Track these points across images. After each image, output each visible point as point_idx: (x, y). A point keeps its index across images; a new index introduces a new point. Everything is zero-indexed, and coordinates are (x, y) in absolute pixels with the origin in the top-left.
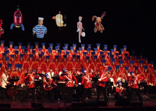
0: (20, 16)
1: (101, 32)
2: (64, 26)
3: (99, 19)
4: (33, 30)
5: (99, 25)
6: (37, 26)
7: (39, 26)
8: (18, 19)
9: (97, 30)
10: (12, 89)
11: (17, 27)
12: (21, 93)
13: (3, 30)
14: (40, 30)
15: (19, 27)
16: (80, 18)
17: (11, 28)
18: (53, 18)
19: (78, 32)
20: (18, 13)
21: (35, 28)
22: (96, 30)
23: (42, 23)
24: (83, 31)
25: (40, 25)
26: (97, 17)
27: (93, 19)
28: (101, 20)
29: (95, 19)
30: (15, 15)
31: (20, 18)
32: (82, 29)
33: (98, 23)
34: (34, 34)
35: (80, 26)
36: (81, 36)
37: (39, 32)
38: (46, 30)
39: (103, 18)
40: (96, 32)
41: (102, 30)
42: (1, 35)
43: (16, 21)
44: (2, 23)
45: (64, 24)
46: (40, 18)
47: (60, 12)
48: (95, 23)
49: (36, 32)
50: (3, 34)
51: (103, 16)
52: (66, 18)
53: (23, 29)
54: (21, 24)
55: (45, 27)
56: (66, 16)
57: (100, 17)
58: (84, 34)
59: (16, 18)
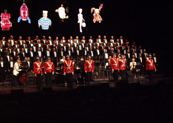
0: (26, 10)
1: (100, 22)
2: (66, 18)
3: (97, 11)
4: (39, 23)
5: (97, 16)
6: (42, 19)
7: (44, 19)
8: (24, 13)
9: (96, 21)
10: (24, 76)
11: (23, 20)
12: (32, 79)
13: (11, 23)
14: (45, 23)
15: (25, 20)
16: (81, 10)
17: (19, 21)
18: (56, 11)
19: (79, 23)
20: (24, 7)
21: (40, 20)
22: (94, 20)
23: (47, 15)
24: (83, 22)
25: (45, 17)
26: (96, 8)
27: (92, 11)
28: (99, 12)
29: (94, 10)
30: (21, 9)
31: (26, 12)
32: (83, 20)
33: (96, 14)
34: (39, 26)
35: (80, 17)
36: (82, 27)
37: (44, 24)
38: (50, 22)
39: (101, 9)
40: (95, 22)
41: (100, 20)
42: (10, 28)
43: (22, 15)
44: (9, 17)
45: (66, 16)
46: (44, 12)
47: (62, 5)
48: (94, 15)
49: (41, 24)
50: (11, 27)
51: (100, 8)
52: (67, 11)
53: (30, 22)
54: (27, 17)
55: (49, 20)
56: (67, 9)
57: (98, 9)
58: (84, 25)
59: (22, 12)
